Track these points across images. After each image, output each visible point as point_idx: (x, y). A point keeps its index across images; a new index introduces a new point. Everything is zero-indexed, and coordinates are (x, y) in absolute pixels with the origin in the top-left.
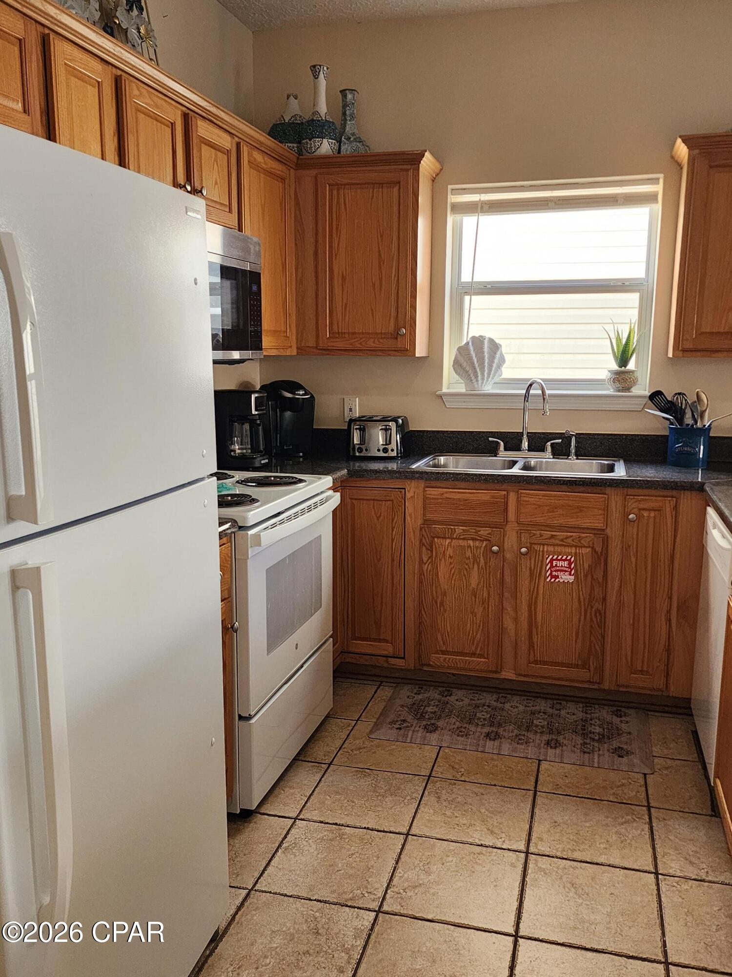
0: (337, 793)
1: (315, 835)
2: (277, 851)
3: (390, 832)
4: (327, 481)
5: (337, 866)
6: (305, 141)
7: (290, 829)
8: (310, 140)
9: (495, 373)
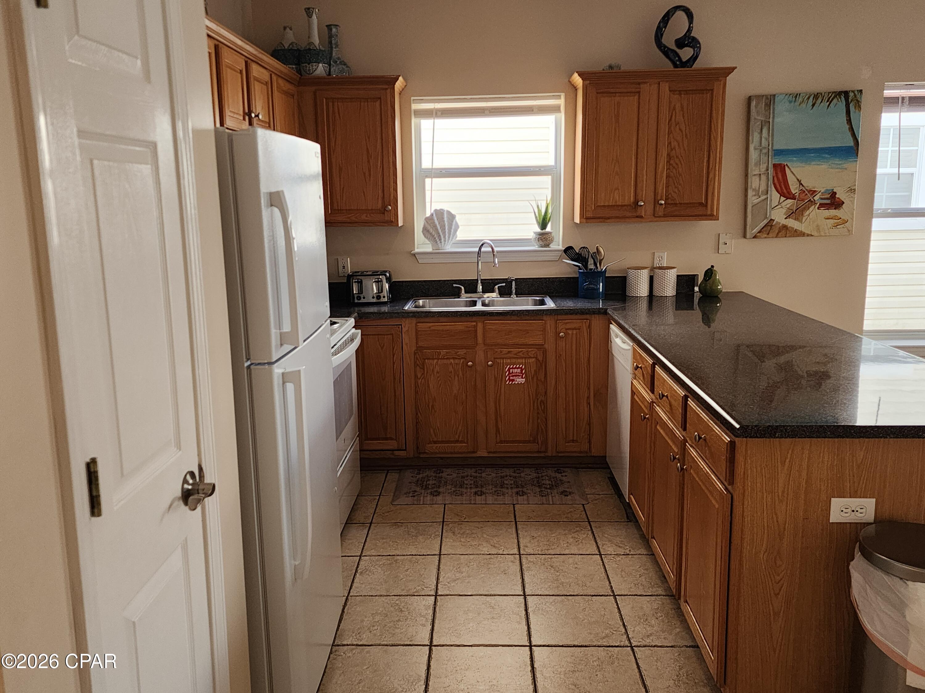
0: (383, 539)
1: (378, 563)
2: (355, 574)
3: (428, 555)
4: (351, 321)
5: (400, 577)
6: (304, 65)
7: (359, 562)
8: (309, 64)
9: (453, 236)
